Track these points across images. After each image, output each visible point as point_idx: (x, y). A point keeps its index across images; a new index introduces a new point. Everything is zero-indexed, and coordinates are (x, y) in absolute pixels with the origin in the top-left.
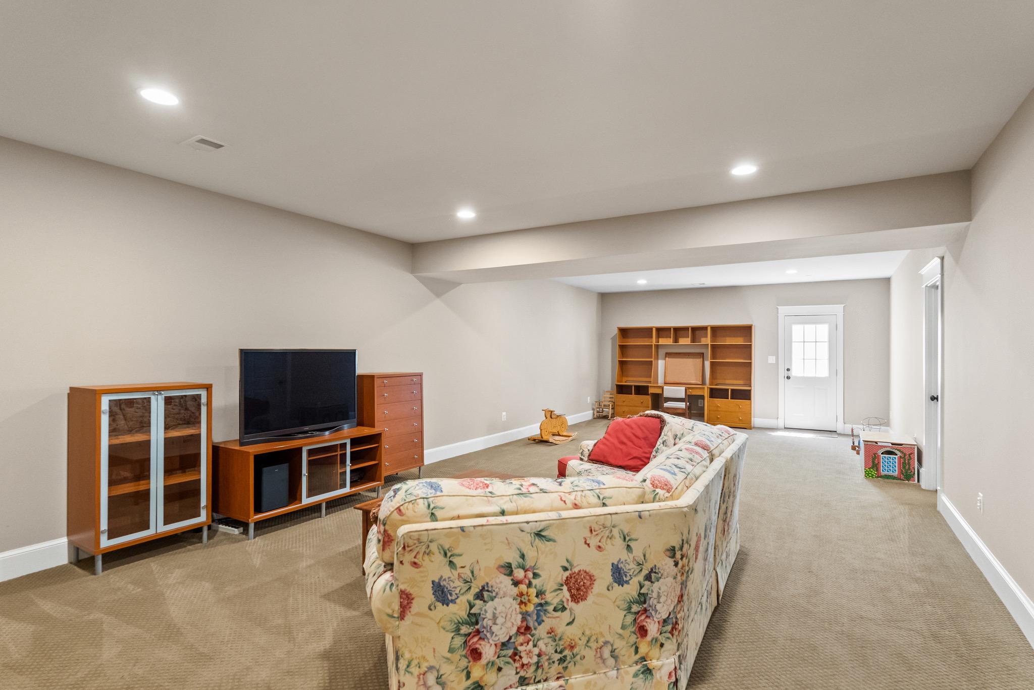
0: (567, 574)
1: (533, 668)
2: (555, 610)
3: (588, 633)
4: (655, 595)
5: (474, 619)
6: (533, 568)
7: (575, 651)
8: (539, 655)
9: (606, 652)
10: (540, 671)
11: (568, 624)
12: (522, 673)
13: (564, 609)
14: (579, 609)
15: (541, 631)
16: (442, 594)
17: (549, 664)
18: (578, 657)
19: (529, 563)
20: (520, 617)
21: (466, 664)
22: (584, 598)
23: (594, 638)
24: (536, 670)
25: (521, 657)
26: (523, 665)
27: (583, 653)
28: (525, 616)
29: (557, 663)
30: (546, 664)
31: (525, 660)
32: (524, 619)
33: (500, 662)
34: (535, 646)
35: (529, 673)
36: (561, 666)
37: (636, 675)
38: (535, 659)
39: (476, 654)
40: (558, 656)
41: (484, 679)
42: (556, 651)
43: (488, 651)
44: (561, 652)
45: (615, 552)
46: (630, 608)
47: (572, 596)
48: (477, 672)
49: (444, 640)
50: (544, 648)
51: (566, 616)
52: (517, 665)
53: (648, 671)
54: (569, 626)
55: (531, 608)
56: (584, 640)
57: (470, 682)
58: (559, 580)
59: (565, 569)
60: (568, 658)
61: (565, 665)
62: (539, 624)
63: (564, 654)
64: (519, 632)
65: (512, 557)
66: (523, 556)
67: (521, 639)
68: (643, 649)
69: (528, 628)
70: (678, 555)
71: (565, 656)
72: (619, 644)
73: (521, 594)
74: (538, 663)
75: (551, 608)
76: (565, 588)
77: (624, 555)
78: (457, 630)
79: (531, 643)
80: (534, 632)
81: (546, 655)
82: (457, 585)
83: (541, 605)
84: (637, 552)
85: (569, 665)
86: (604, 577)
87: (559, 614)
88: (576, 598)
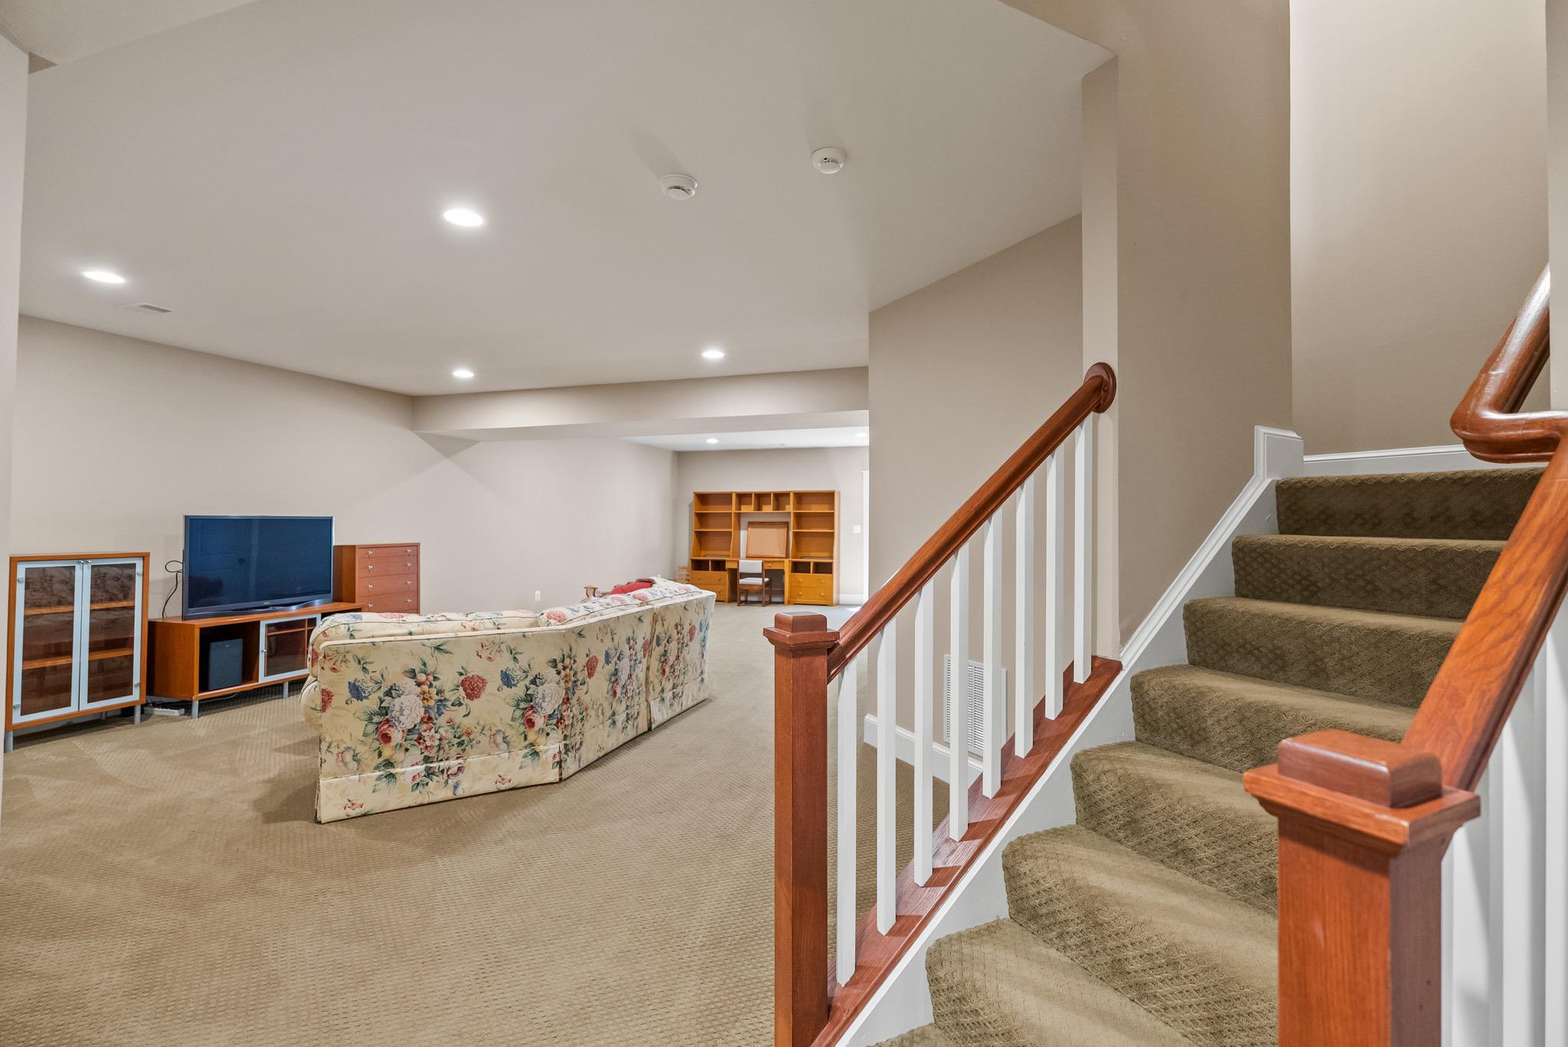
0: (463, 677)
1: (436, 749)
2: (453, 705)
3: (482, 723)
4: (540, 696)
5: (384, 711)
6: (433, 673)
7: (471, 737)
8: (440, 739)
9: (499, 739)
10: (441, 752)
11: (464, 716)
12: (426, 753)
13: (460, 704)
14: (474, 704)
15: (442, 721)
16: (356, 692)
17: (449, 746)
18: (474, 742)
19: (430, 669)
20: (423, 709)
21: (378, 746)
22: (477, 696)
23: (487, 727)
24: (438, 751)
25: (425, 741)
26: (427, 747)
27: (478, 738)
28: (427, 709)
29: (456, 746)
30: (447, 746)
31: (428, 743)
32: (426, 712)
33: (407, 745)
34: (436, 732)
35: (433, 753)
36: (459, 749)
37: (525, 756)
38: (437, 742)
39: (386, 738)
40: (458, 740)
41: (394, 757)
42: (455, 737)
43: (397, 736)
44: (459, 738)
45: (504, 662)
46: (518, 705)
47: (467, 695)
48: (387, 752)
49: (358, 727)
50: (444, 734)
51: (463, 710)
52: (422, 746)
53: (536, 754)
54: (466, 718)
55: (432, 703)
56: (479, 728)
57: (381, 759)
58: (456, 682)
59: (461, 674)
60: (466, 742)
61: (463, 747)
62: (440, 715)
63: (462, 739)
64: (422, 721)
65: (416, 665)
66: (424, 664)
67: (424, 726)
68: (531, 737)
69: (430, 719)
70: (560, 666)
71: (463, 741)
72: (509, 732)
73: (424, 693)
74: (439, 745)
75: (449, 704)
76: (461, 688)
77: (511, 664)
78: (370, 720)
79: (433, 730)
80: (435, 721)
81: (446, 739)
82: (369, 685)
83: (441, 701)
84: (523, 661)
85: (467, 748)
86: (494, 681)
87: (456, 708)
88: (470, 696)
